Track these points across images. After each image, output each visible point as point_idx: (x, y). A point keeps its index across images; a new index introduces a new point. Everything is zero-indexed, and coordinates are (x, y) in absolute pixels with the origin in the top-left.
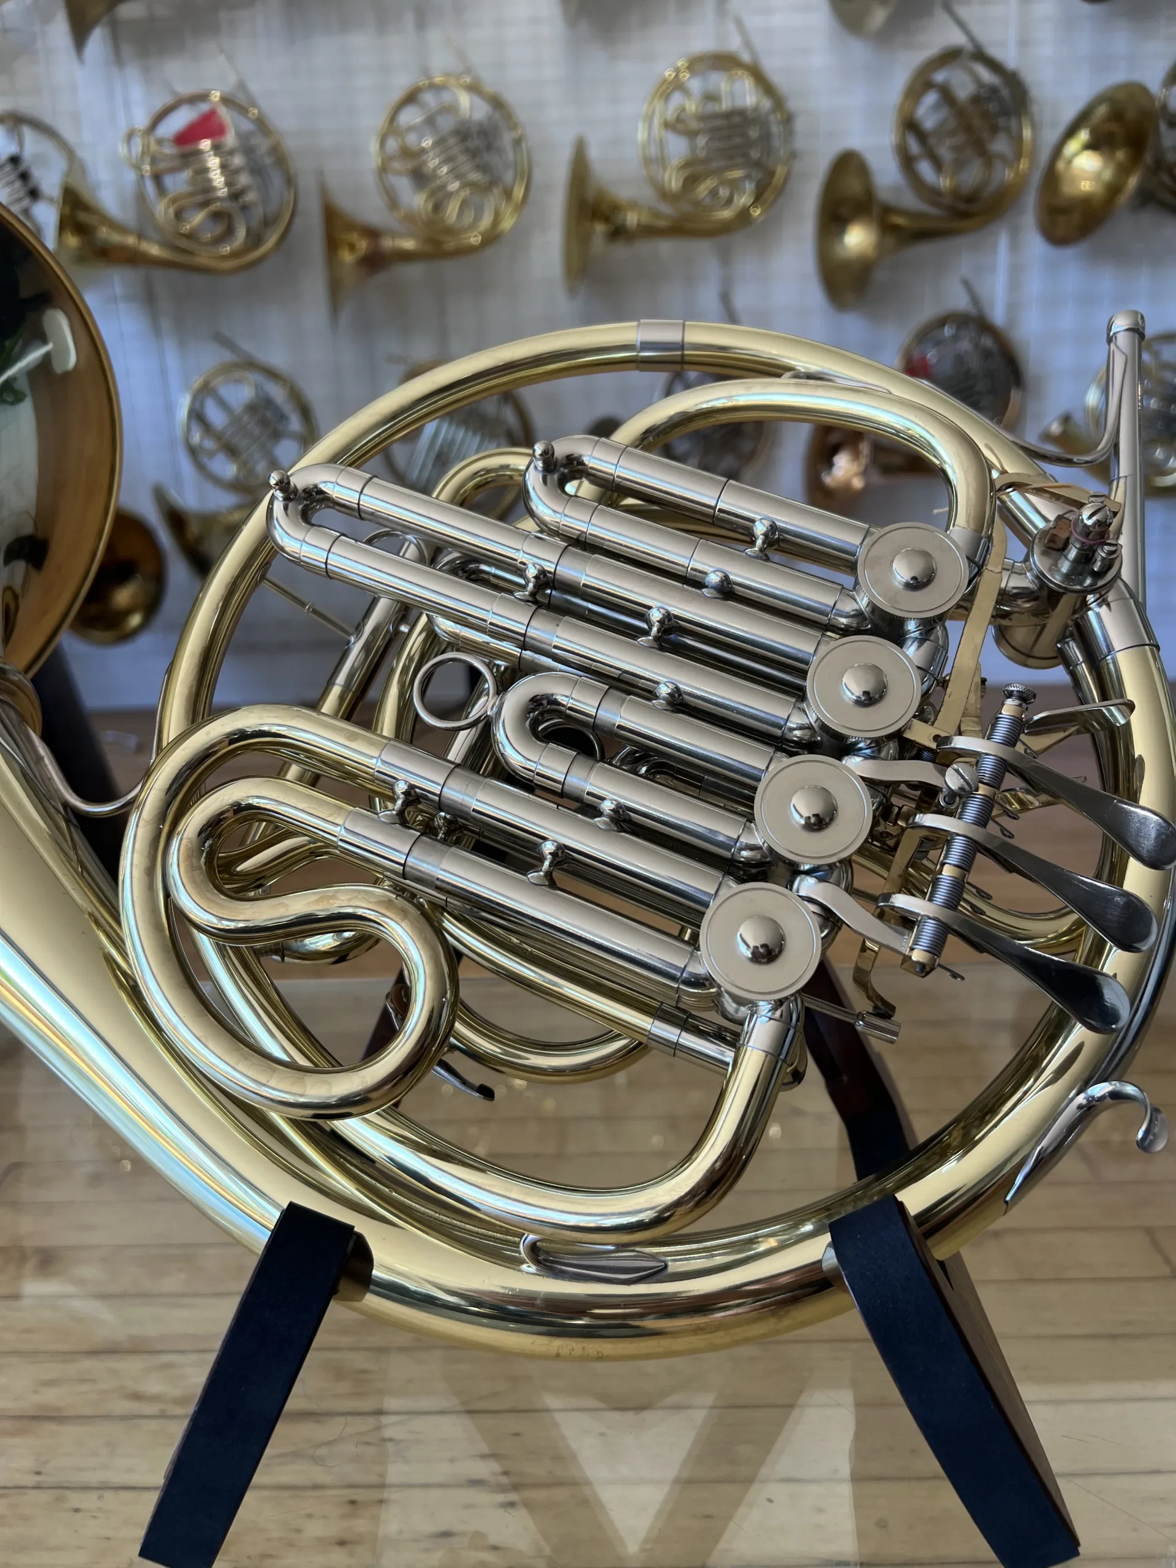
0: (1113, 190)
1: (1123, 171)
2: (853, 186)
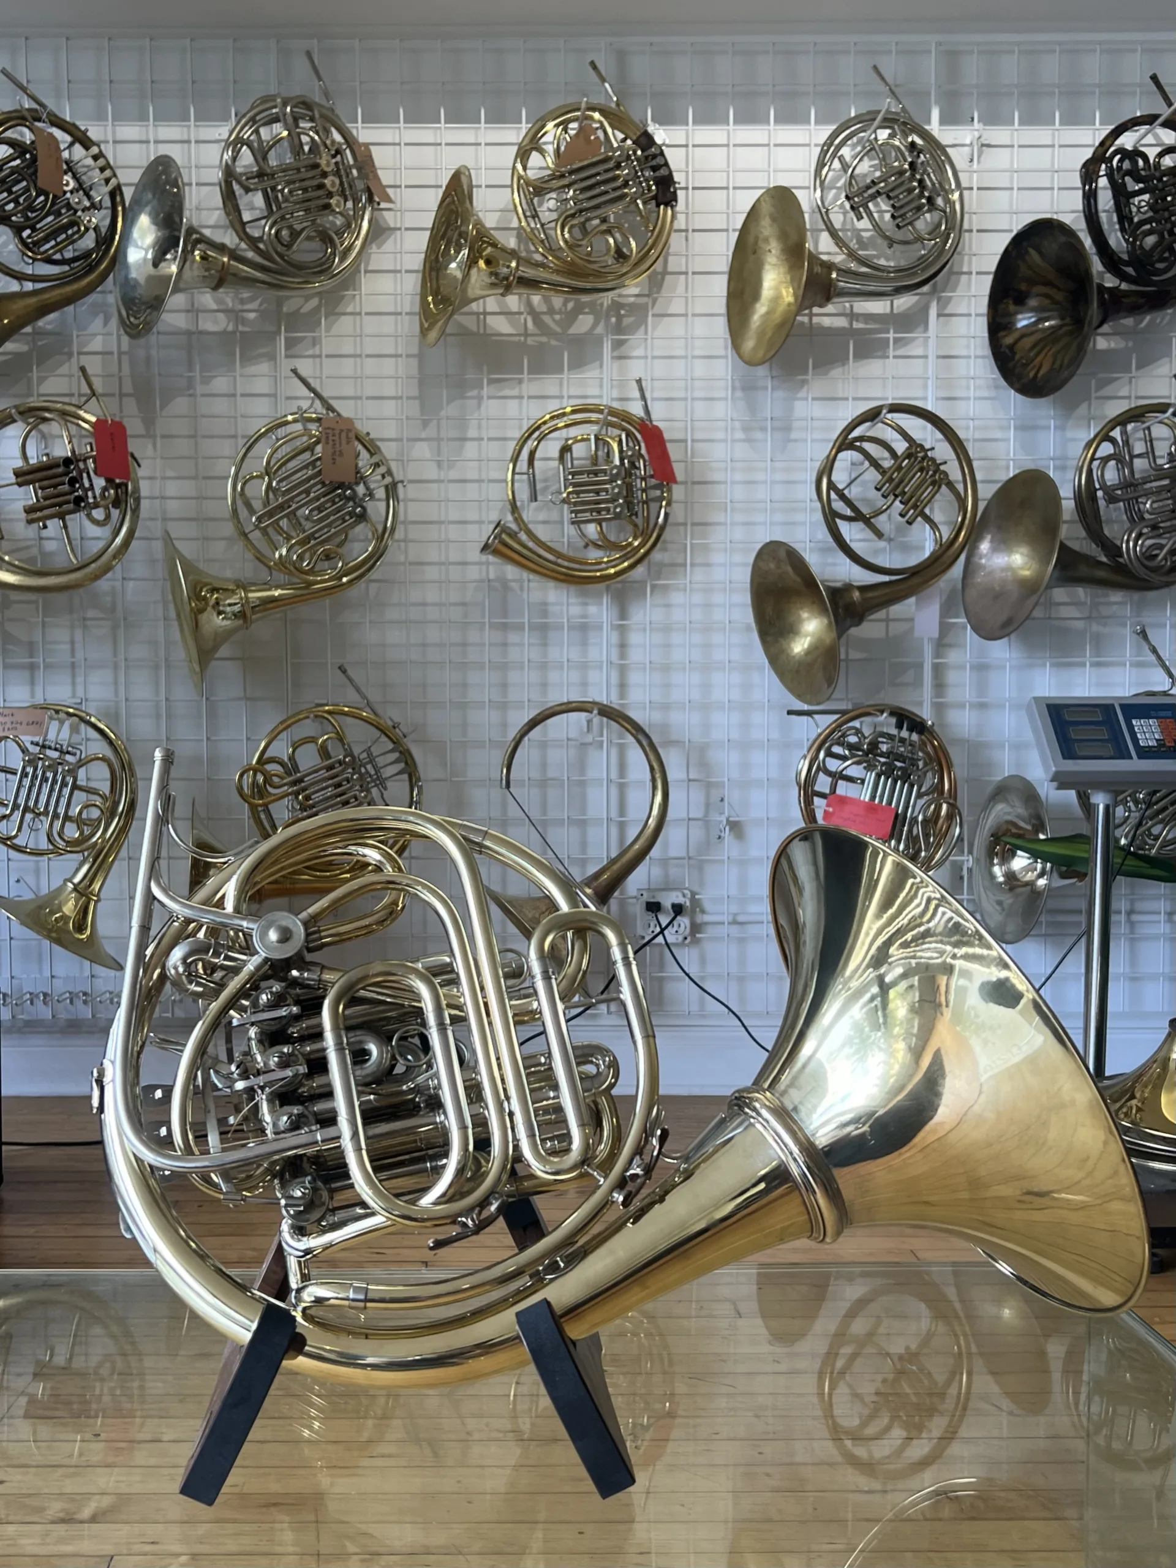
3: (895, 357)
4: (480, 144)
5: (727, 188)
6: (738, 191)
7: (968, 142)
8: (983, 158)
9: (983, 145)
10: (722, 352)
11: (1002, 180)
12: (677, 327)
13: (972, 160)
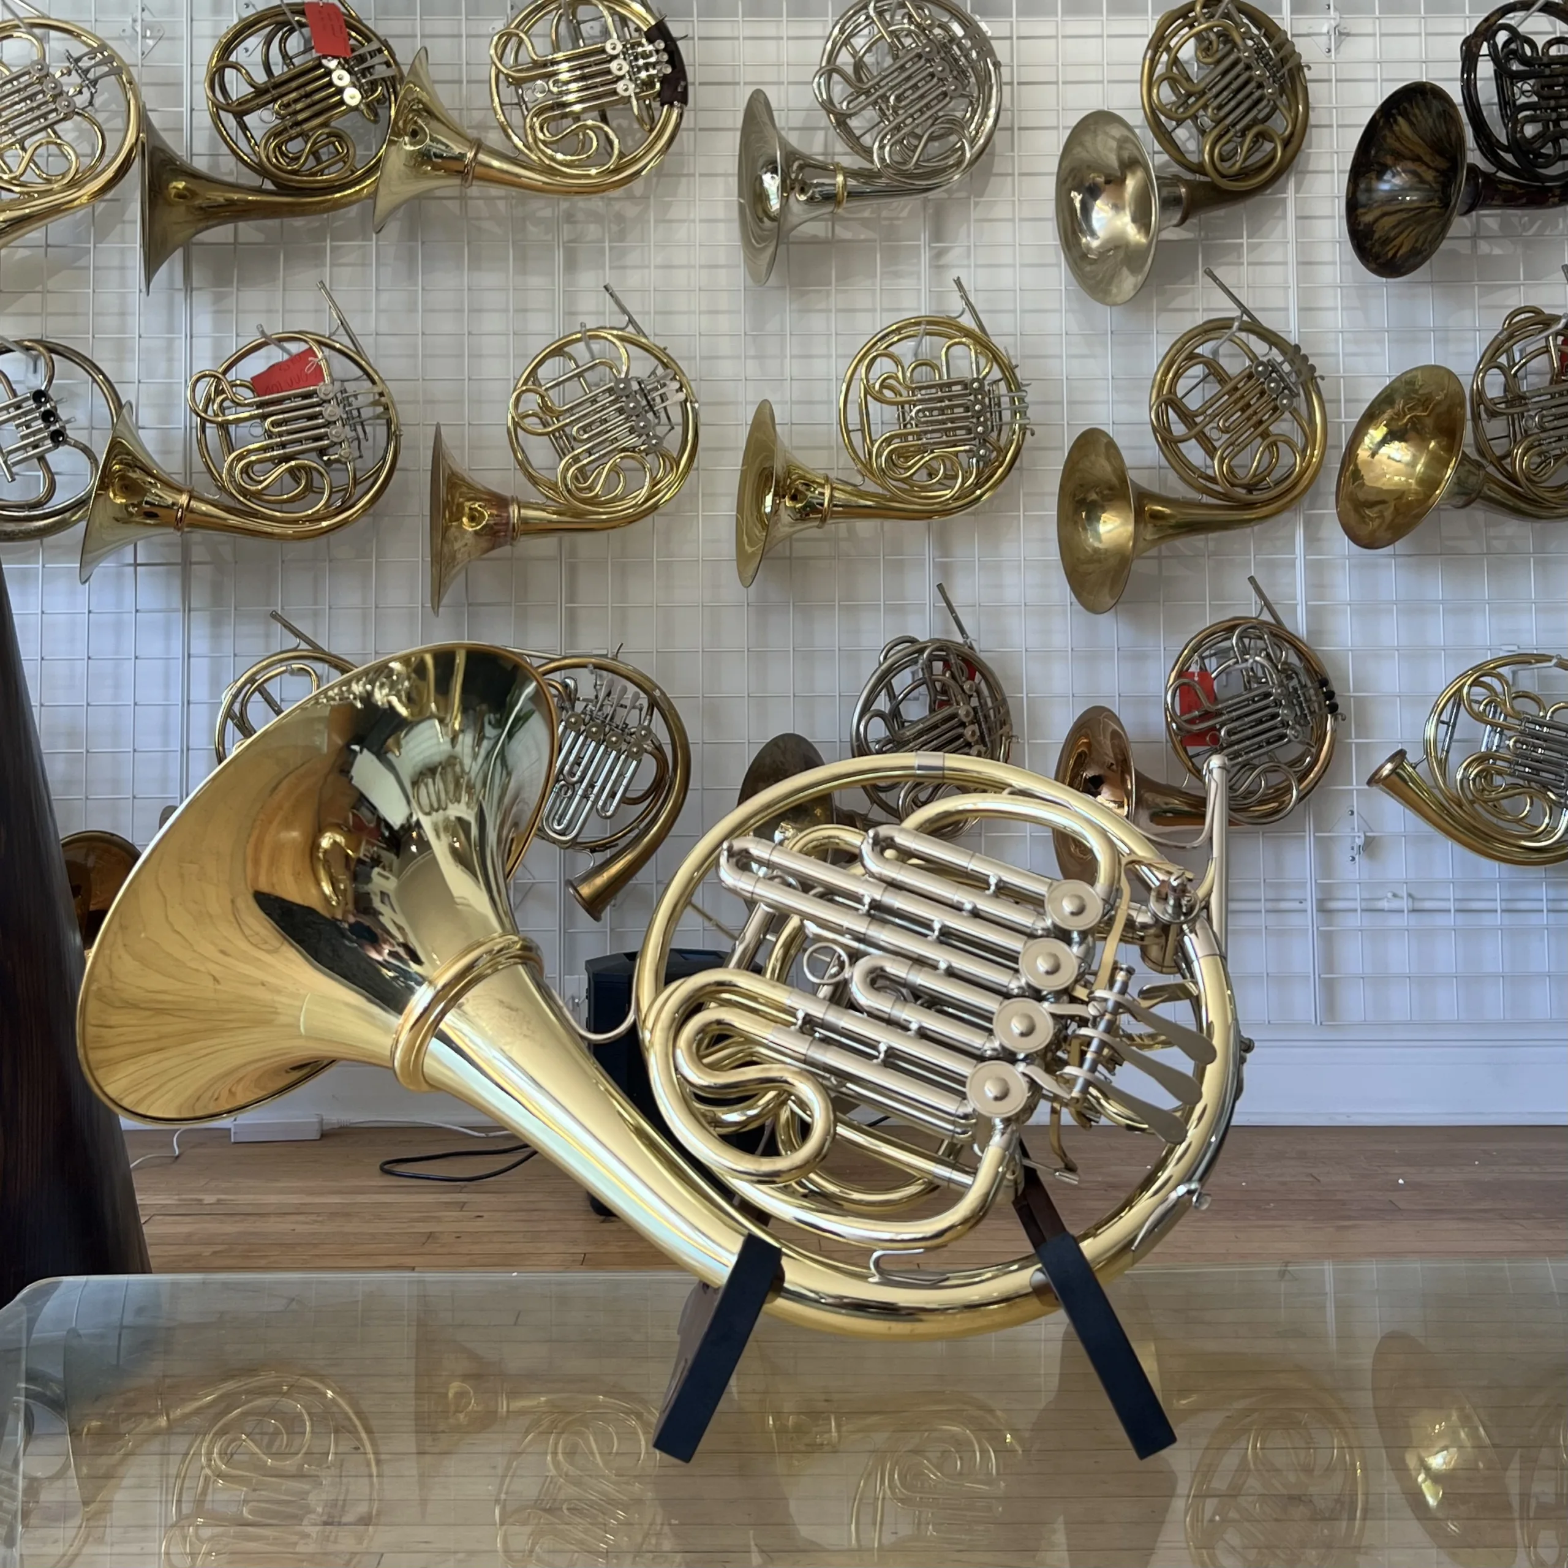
0: (1429, 483)
1: (1438, 463)
2: (1102, 468)
3: (1249, 264)
4: (782, 38)
5: (1057, 83)
6: (1069, 86)
7: (1325, 30)
8: (1342, 48)
9: (1341, 34)
10: (1054, 260)
11: (1367, 72)
12: (1004, 233)
13: (1329, 51)
